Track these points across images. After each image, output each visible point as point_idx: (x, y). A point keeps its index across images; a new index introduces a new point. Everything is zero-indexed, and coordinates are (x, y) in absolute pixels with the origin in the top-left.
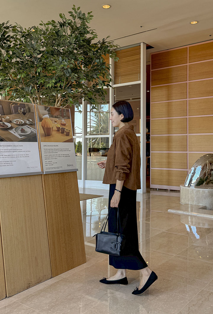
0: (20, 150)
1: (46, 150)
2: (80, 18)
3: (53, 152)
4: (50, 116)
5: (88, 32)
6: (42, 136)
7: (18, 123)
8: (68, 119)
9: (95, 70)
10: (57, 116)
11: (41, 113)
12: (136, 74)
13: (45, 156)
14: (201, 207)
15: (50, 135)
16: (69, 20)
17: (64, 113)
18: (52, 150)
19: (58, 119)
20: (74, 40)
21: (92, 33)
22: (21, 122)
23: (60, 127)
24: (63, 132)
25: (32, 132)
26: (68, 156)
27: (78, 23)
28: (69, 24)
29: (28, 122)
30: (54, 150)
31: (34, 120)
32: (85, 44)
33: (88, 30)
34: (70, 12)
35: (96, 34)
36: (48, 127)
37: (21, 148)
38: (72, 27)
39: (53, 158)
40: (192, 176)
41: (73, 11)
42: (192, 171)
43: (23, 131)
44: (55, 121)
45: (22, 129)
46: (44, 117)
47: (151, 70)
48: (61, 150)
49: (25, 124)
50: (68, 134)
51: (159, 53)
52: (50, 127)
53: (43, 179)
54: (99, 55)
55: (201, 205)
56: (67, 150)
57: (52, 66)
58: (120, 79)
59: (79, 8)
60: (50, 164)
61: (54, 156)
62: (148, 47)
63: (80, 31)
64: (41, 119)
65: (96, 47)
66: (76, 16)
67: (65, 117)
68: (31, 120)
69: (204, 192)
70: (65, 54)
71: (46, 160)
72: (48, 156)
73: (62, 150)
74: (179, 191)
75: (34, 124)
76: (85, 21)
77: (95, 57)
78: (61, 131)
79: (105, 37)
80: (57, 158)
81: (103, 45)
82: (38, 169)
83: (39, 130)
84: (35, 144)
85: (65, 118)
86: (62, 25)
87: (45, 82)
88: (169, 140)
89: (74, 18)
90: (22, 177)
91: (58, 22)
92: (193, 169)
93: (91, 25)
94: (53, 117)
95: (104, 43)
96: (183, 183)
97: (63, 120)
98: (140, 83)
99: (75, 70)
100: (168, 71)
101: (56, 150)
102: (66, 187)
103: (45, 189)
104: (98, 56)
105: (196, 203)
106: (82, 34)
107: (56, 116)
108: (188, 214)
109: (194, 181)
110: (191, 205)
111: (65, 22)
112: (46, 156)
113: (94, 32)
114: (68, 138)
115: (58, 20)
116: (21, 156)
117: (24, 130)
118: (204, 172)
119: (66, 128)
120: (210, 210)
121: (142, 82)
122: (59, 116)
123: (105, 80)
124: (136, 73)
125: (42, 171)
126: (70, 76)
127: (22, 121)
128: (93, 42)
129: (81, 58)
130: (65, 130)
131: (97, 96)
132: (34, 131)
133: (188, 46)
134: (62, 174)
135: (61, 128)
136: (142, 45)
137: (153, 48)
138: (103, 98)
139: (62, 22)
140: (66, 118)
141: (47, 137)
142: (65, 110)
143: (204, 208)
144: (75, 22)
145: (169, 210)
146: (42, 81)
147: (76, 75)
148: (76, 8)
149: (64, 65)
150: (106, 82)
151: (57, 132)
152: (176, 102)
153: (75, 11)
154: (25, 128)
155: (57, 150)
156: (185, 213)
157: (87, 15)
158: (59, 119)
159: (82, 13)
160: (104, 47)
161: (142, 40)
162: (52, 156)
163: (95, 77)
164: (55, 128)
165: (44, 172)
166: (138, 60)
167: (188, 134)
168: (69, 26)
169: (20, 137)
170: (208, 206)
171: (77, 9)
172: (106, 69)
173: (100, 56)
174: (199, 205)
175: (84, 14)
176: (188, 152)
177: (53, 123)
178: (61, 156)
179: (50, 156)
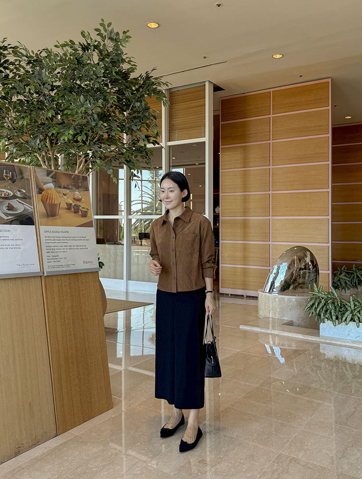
0: (6, 238)
1: (48, 238)
2: (111, 39)
3: (60, 241)
4: (55, 186)
5: (123, 61)
6: (42, 216)
7: (3, 195)
8: (86, 192)
9: (135, 118)
10: (68, 186)
11: (41, 181)
12: (199, 128)
13: (48, 248)
14: (287, 322)
15: (55, 216)
16: (96, 41)
17: (79, 181)
18: (59, 239)
19: (68, 191)
20: (103, 71)
21: (129, 62)
22: (7, 194)
23: (71, 204)
24: (76, 211)
25: (25, 210)
26: (85, 247)
27: (110, 46)
28: (96, 47)
29: (18, 194)
30: (61, 239)
31: (29, 191)
32: (120, 78)
33: (124, 57)
34: (97, 30)
35: (135, 64)
36: (53, 203)
37: (6, 234)
38: (101, 52)
39: (61, 250)
40: (275, 278)
41: (101, 28)
42: (275, 271)
43: (10, 208)
44: (63, 194)
45: (9, 204)
46: (45, 187)
47: (221, 123)
48: (73, 239)
49: (14, 197)
50: (85, 215)
51: (232, 97)
52: (55, 203)
53: (43, 282)
54: (139, 96)
55: (287, 318)
56: (83, 239)
57: (70, 109)
58: (177, 134)
59: (109, 25)
60: (55, 260)
61: (62, 248)
62: (217, 88)
63: (112, 59)
64: (40, 191)
65: (137, 84)
66: (105, 36)
67: (81, 187)
68: (24, 191)
69: (290, 301)
70: (89, 93)
71: (48, 254)
72: (51, 248)
73: (75, 239)
74: (257, 297)
75: (30, 198)
76: (119, 43)
77: (134, 99)
78: (73, 210)
79: (149, 70)
80: (66, 252)
81: (147, 81)
82: (36, 269)
83: (37, 208)
84: (31, 228)
85: (80, 189)
86: (85, 48)
87: (58, 133)
88: (245, 225)
89: (104, 38)
90: (9, 281)
91: (80, 43)
92: (276, 267)
93: (128, 50)
94: (60, 187)
95: (148, 78)
96: (262, 286)
97: (78, 193)
98: (204, 141)
99: (104, 117)
100: (244, 125)
101: (65, 238)
102: (81, 296)
103: (47, 298)
104: (138, 98)
105: (279, 316)
106: (114, 63)
107: (66, 186)
108: (266, 331)
109: (277, 284)
110: (272, 318)
111: (89, 44)
112: (50, 248)
113: (132, 61)
114: (85, 220)
115: (79, 40)
116: (6, 247)
117: (13, 207)
118: (291, 271)
119: (82, 205)
120: (298, 326)
121: (207, 139)
122: (70, 187)
123: (150, 133)
124: (200, 126)
125: (42, 271)
126: (97, 124)
127: (8, 191)
128: (132, 76)
129: (113, 99)
130: (80, 208)
131: (139, 158)
132: (30, 209)
133: (271, 90)
134: (75, 276)
135: (73, 205)
136: (207, 84)
137: (223, 90)
138: (147, 161)
139: (86, 44)
140: (83, 189)
141: (50, 218)
142: (81, 177)
143: (290, 324)
144: (104, 44)
145: (241, 327)
146: (54, 132)
147: (105, 124)
148: (106, 23)
149: (87, 108)
150: (151, 137)
151: (67, 211)
152: (254, 170)
153: (104, 28)
154: (14, 203)
155: (67, 239)
156: (263, 331)
157: (121, 36)
158: (70, 190)
159: (115, 31)
160: (148, 84)
161: (208, 76)
162: (59, 248)
163: (135, 128)
164: (64, 205)
165: (45, 273)
166: (202, 107)
167: (271, 217)
168: (96, 50)
169: (6, 218)
170: (295, 320)
171: (106, 25)
172: (152, 118)
173: (141, 97)
174: (283, 318)
175: (117, 34)
176: (271, 243)
177: (60, 196)
178: (73, 247)
179: (55, 248)
